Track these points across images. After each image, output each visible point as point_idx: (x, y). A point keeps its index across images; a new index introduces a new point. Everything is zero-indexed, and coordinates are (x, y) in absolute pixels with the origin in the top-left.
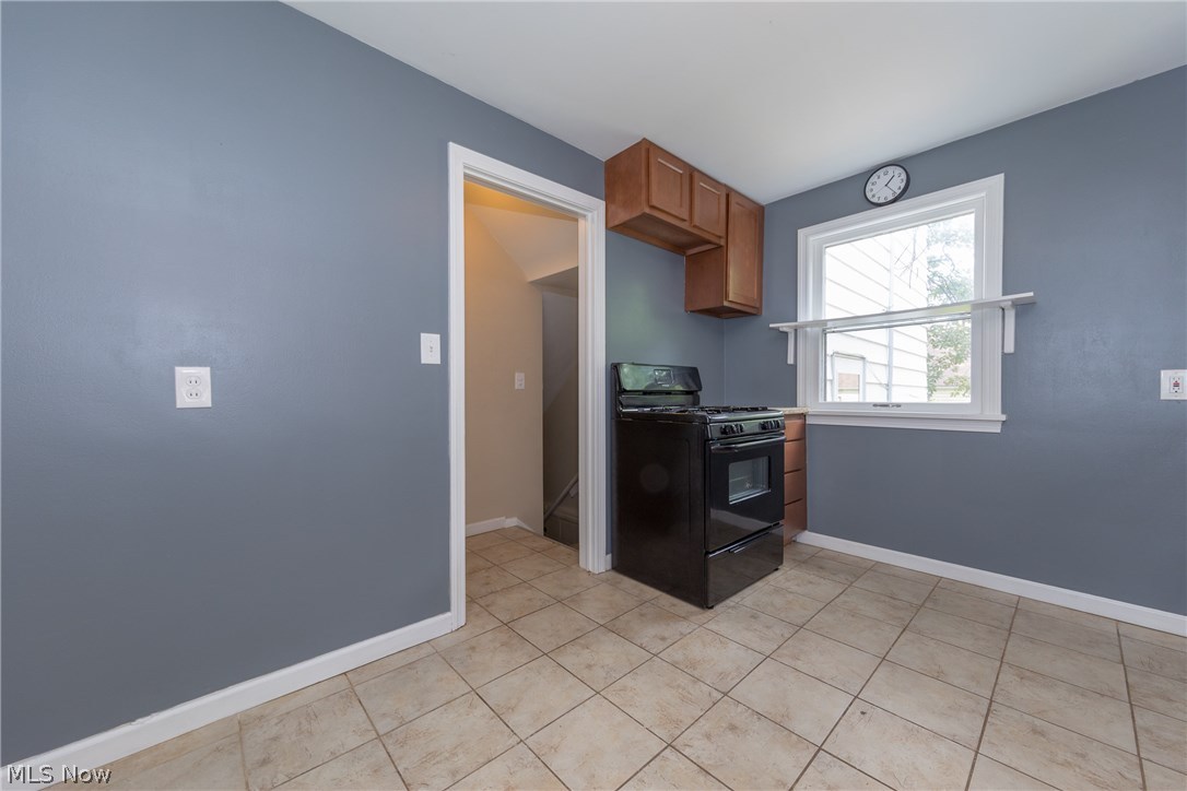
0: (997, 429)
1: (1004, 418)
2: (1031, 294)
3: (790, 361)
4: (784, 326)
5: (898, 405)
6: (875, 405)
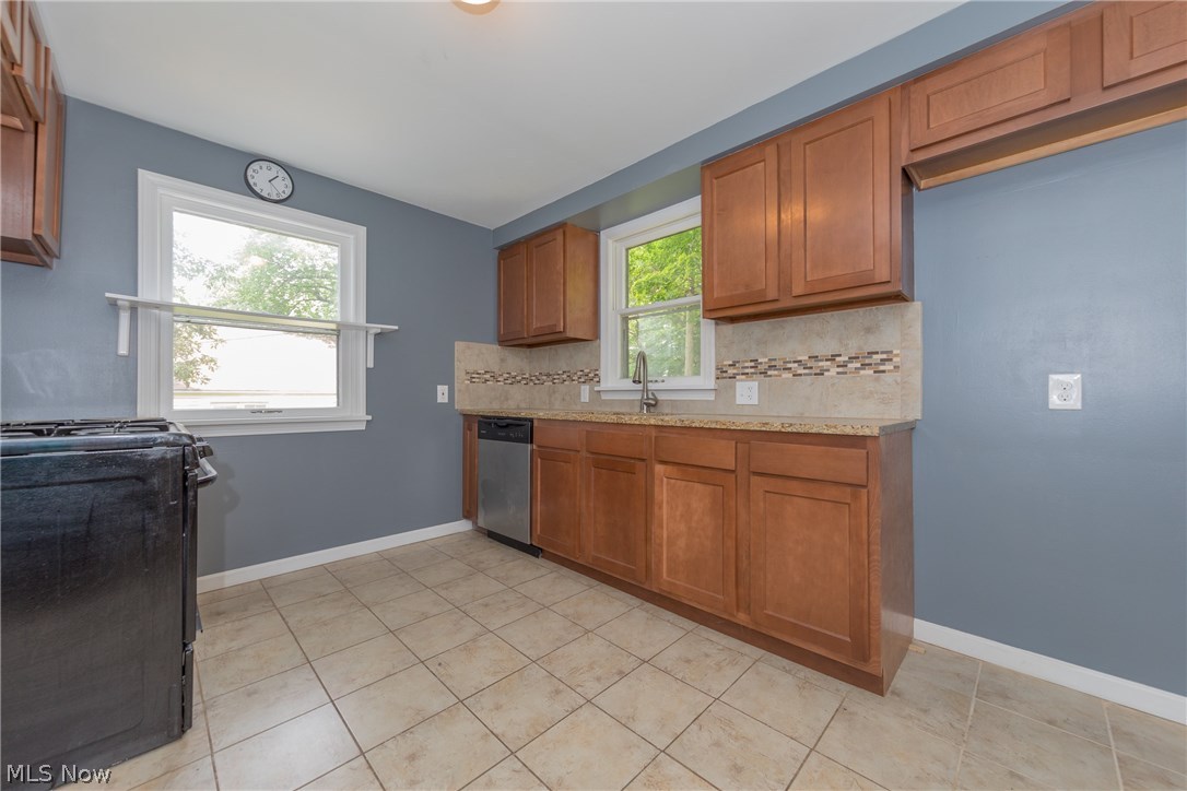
0: (362, 427)
1: (370, 418)
2: (396, 328)
3: (123, 350)
4: (123, 299)
5: (280, 411)
6: (254, 412)
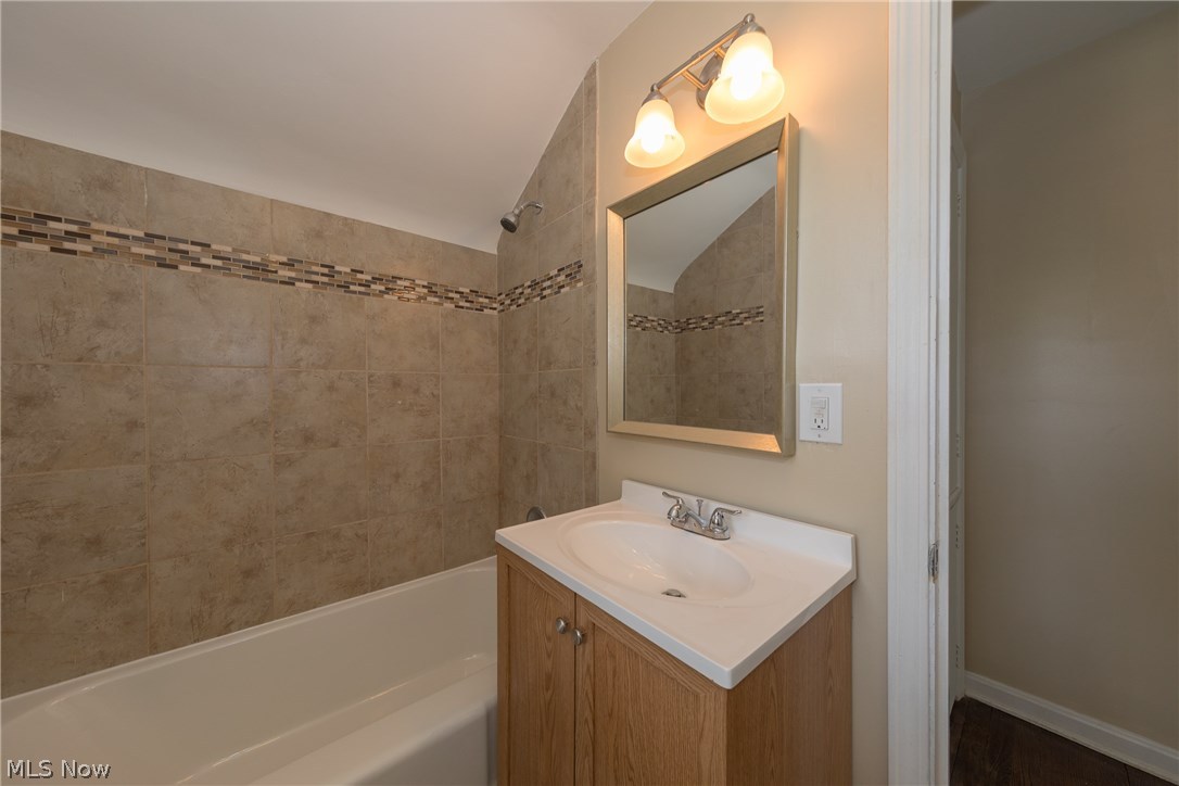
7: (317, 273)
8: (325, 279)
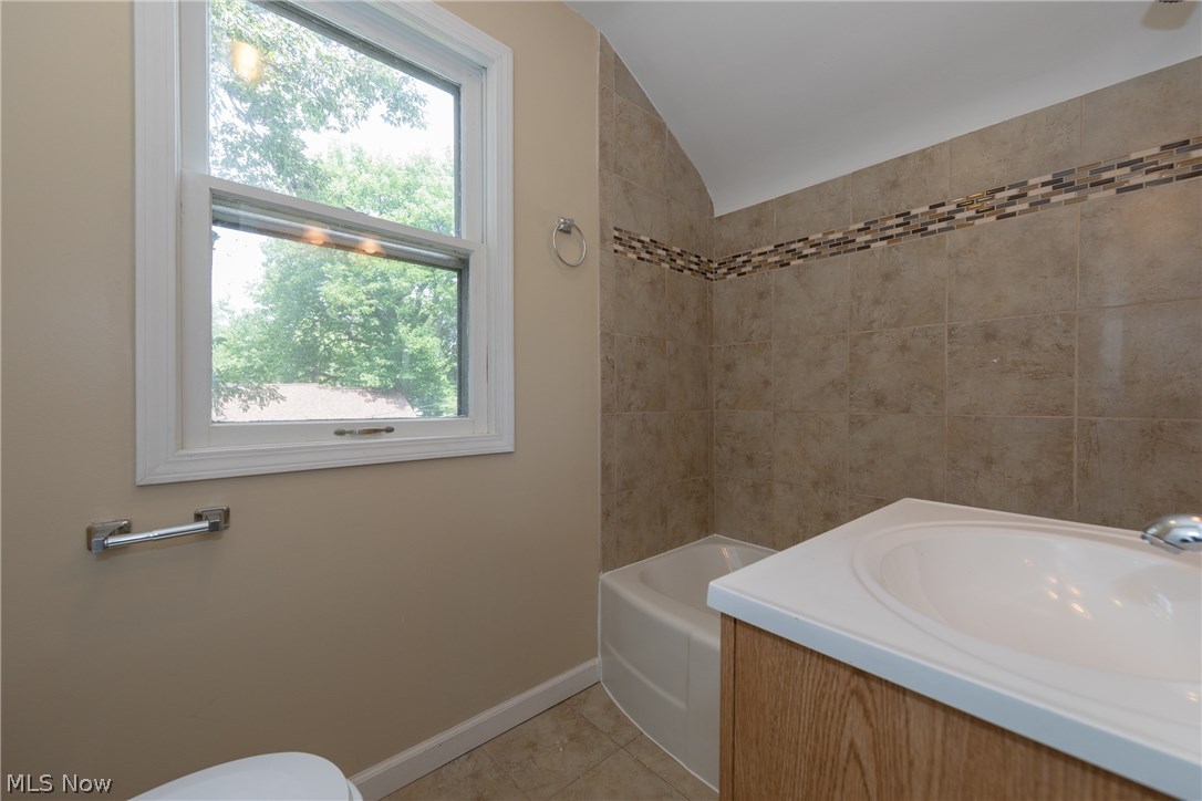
7: (891, 227)
8: (900, 230)
